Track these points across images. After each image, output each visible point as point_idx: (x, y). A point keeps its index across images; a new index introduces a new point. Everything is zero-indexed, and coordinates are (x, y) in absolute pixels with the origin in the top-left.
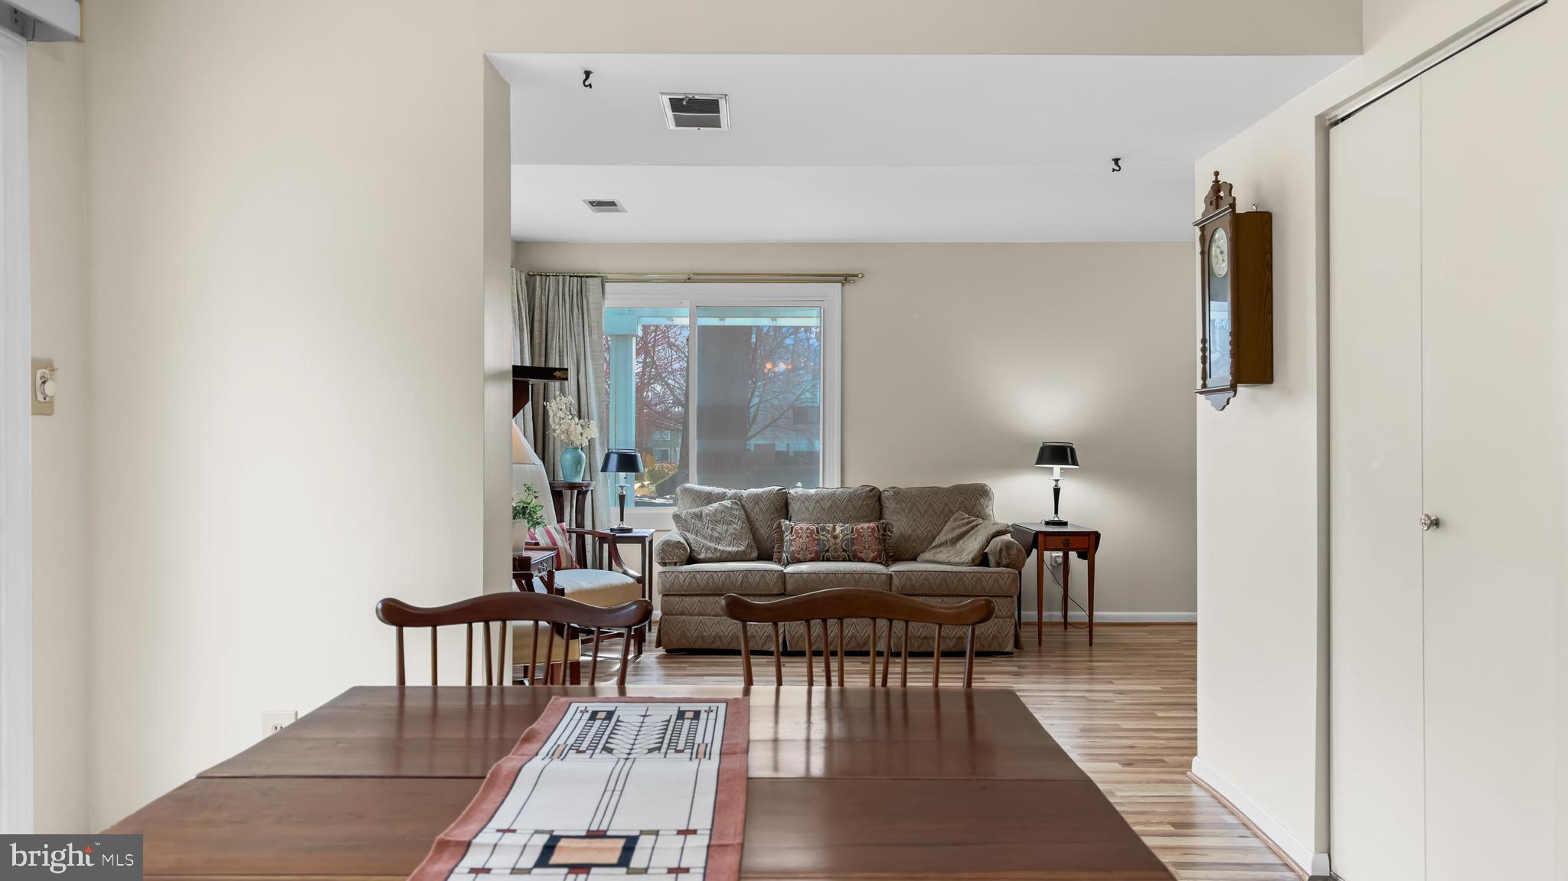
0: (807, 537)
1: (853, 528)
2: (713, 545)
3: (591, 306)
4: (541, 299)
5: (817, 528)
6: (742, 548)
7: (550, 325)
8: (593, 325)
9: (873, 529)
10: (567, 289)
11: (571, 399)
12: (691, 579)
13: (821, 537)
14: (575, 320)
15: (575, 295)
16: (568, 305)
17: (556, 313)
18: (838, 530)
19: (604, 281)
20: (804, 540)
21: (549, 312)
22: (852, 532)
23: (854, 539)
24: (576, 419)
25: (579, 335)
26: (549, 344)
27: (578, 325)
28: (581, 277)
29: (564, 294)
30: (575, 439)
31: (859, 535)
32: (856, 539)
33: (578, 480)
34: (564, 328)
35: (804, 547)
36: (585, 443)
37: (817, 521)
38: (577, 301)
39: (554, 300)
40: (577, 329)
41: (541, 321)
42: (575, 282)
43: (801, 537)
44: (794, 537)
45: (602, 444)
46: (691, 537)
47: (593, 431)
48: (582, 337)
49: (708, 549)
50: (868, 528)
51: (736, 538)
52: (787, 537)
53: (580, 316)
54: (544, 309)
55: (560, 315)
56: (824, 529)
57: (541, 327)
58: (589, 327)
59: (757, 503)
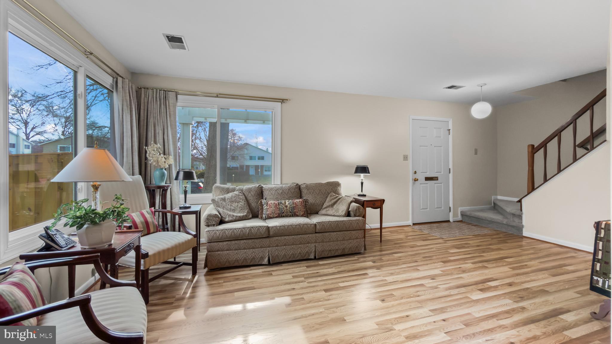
0: (274, 207)
1: (293, 202)
2: (231, 213)
3: (171, 105)
4: (144, 100)
5: (278, 203)
6: (245, 214)
7: (149, 112)
8: (171, 113)
9: (301, 202)
10: (158, 96)
11: (159, 145)
12: (223, 233)
13: (280, 207)
14: (162, 110)
15: (162, 99)
16: (158, 103)
17: (152, 106)
18: (287, 203)
19: (177, 94)
20: (273, 208)
21: (149, 106)
22: (293, 204)
23: (294, 207)
24: (162, 155)
25: (164, 117)
26: (148, 120)
27: (164, 113)
28: (166, 91)
29: (156, 98)
30: (161, 165)
31: (296, 205)
32: (295, 207)
33: (163, 184)
34: (157, 113)
35: (273, 212)
36: (167, 166)
37: (277, 199)
38: (163, 102)
39: (151, 100)
40: (163, 114)
41: (144, 110)
42: (162, 93)
43: (272, 207)
44: (269, 207)
45: (176, 167)
46: (221, 210)
47: (171, 161)
48: (166, 118)
49: (229, 215)
50: (299, 202)
51: (242, 209)
52: (265, 207)
53: (165, 109)
54: (146, 104)
55: (154, 108)
56: (281, 203)
57: (144, 112)
58: (169, 114)
59: (250, 192)
